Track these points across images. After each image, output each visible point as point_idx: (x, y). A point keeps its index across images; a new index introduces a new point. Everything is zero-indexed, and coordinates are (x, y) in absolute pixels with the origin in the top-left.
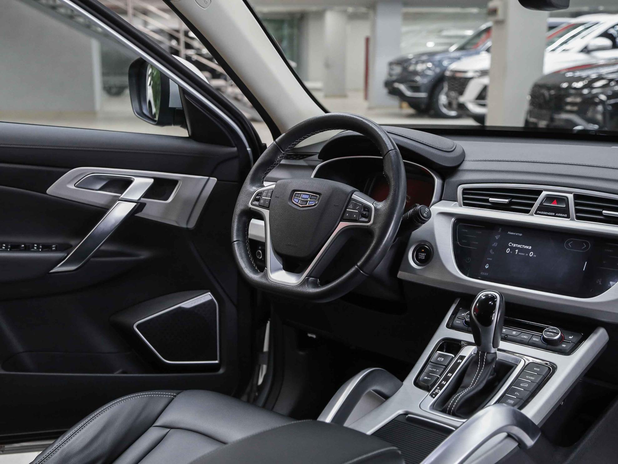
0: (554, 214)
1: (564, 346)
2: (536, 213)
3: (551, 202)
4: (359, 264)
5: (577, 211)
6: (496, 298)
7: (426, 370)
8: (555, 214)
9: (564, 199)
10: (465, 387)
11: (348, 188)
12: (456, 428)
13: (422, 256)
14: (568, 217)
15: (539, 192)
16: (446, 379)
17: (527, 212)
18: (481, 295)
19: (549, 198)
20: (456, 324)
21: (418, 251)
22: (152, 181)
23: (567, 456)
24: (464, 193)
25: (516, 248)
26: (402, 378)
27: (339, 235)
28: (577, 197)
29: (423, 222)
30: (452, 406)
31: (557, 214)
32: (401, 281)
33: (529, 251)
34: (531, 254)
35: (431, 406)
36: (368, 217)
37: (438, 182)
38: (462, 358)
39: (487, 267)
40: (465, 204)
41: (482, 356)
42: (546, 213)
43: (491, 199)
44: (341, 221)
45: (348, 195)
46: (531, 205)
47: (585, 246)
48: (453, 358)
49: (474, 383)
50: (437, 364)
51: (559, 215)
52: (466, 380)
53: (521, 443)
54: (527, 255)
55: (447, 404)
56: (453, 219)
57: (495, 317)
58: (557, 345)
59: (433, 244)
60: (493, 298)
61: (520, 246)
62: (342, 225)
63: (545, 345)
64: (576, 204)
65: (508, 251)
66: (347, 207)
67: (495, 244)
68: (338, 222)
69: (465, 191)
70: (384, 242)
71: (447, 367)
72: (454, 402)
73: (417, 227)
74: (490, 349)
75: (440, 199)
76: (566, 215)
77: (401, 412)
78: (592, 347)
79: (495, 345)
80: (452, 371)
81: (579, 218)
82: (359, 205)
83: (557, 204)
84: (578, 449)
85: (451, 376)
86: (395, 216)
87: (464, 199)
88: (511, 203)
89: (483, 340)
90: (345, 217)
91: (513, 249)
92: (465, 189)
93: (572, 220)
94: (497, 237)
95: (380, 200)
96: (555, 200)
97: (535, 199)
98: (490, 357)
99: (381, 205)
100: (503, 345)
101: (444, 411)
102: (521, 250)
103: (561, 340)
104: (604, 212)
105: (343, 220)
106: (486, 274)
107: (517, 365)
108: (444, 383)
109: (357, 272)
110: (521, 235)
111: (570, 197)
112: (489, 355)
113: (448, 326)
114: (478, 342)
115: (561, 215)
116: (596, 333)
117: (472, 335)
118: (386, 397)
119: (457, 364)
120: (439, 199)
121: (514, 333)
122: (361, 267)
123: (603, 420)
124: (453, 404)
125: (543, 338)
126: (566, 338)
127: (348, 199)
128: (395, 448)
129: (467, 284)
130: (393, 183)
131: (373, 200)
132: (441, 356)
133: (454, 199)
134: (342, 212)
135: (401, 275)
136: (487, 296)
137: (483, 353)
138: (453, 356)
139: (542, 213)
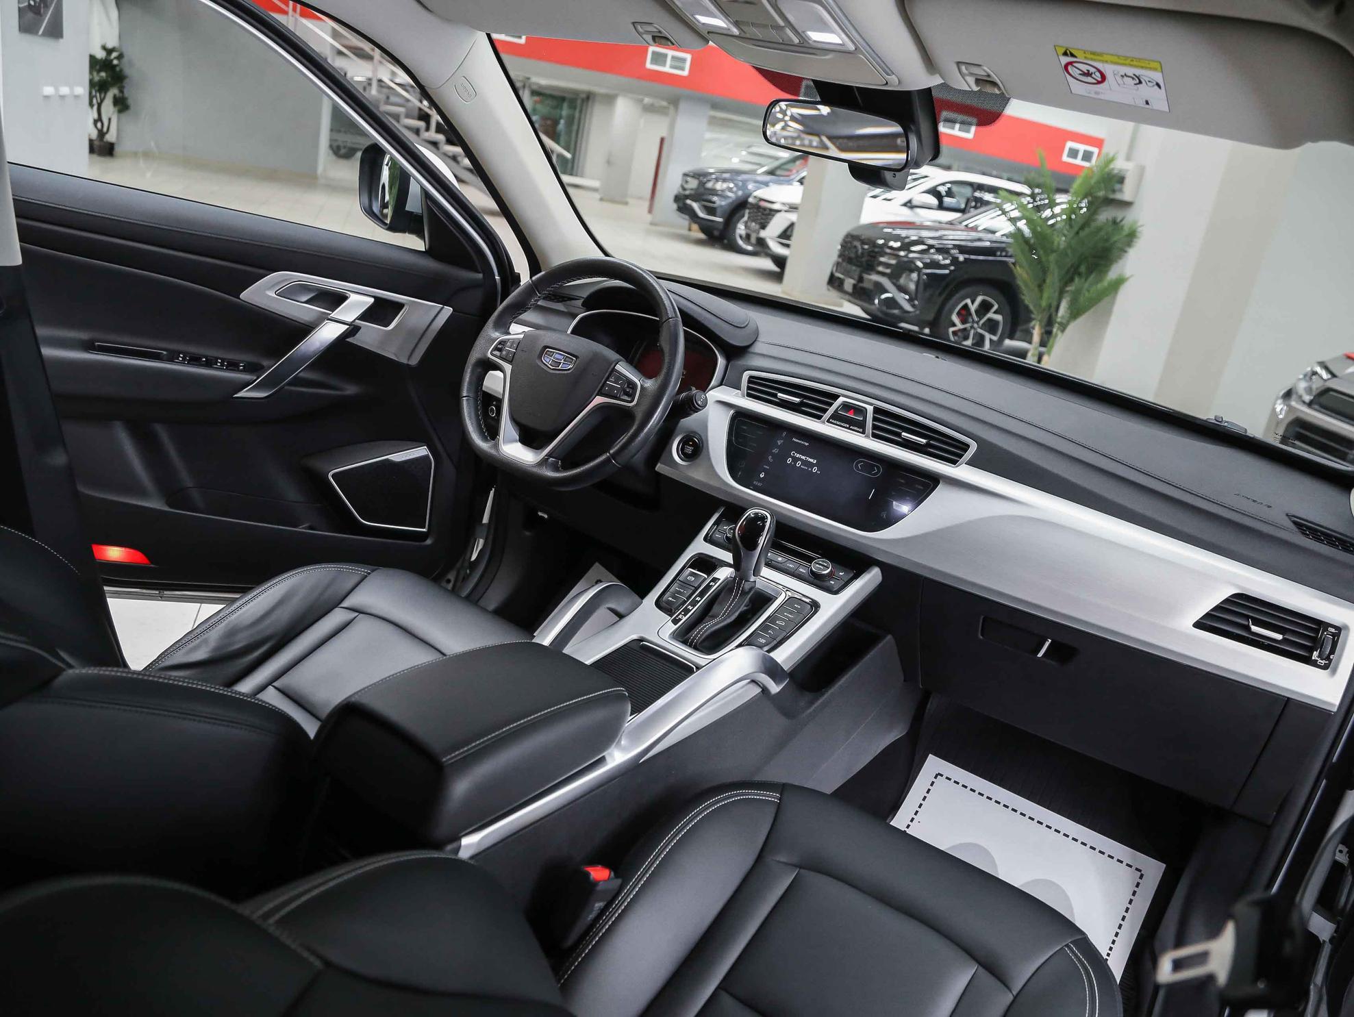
0: (848, 426)
1: (833, 583)
2: (828, 421)
3: (848, 411)
4: (611, 452)
5: (875, 427)
6: (767, 518)
7: (672, 589)
9: (862, 411)
10: (714, 617)
11: (611, 355)
12: (696, 666)
13: (689, 450)
14: (863, 433)
15: (835, 397)
16: (694, 603)
17: (819, 417)
18: (751, 512)
19: (846, 406)
20: (715, 539)
21: (686, 441)
22: (372, 300)
23: (812, 703)
24: (749, 382)
25: (800, 459)
26: (643, 594)
27: (593, 412)
28: (877, 410)
29: (697, 410)
30: (694, 639)
31: (851, 427)
32: (658, 474)
33: (812, 465)
34: (815, 470)
35: (671, 634)
36: (632, 396)
37: (721, 361)
38: (715, 580)
39: (762, 476)
40: (749, 395)
41: (739, 584)
42: (838, 423)
43: (780, 395)
44: (597, 395)
45: (611, 364)
46: (825, 411)
47: (876, 471)
48: (705, 579)
49: (724, 614)
50: (685, 584)
51: (853, 428)
52: (715, 609)
53: (765, 690)
54: (810, 469)
55: (690, 634)
56: (732, 412)
57: (762, 541)
58: (824, 581)
59: (703, 438)
60: (763, 519)
61: (803, 458)
62: (598, 400)
63: (812, 579)
64: (875, 419)
65: (789, 461)
66: (607, 379)
67: (775, 451)
68: (594, 396)
69: (752, 380)
70: (646, 430)
71: (697, 589)
72: (698, 633)
73: (688, 415)
74: (750, 577)
75: (721, 384)
76: (861, 430)
77: (635, 637)
78: (862, 588)
79: (756, 572)
80: (702, 595)
81: (875, 436)
82: (622, 379)
83: (854, 415)
84: (826, 696)
85: (700, 601)
86: (664, 400)
87: (749, 388)
88: (802, 404)
89: (743, 565)
90: (603, 391)
91: (795, 460)
92: (751, 377)
93: (867, 437)
94: (779, 443)
95: (649, 377)
96: (853, 410)
97: (831, 405)
98: (747, 586)
99: (649, 384)
100: (766, 572)
101: (685, 642)
102: (805, 463)
103: (831, 575)
104: (903, 434)
105: (600, 394)
106: (760, 484)
107: (777, 598)
108: (690, 607)
109: (608, 461)
110: (807, 444)
111: (870, 409)
112: (746, 583)
113: (705, 539)
114: (737, 565)
115: (856, 429)
116: (869, 572)
117: (732, 554)
118: (621, 616)
119: (708, 587)
120: (719, 382)
121: (780, 559)
122: (614, 456)
123: (858, 667)
124: (696, 636)
125: (811, 570)
126: (836, 574)
127: (610, 370)
128: (622, 688)
129: (736, 493)
130: (667, 360)
131: (640, 376)
132: (692, 574)
133: (737, 386)
134: (601, 385)
135: (660, 467)
136: (756, 514)
137: (741, 580)
138: (706, 577)
139: (835, 422)
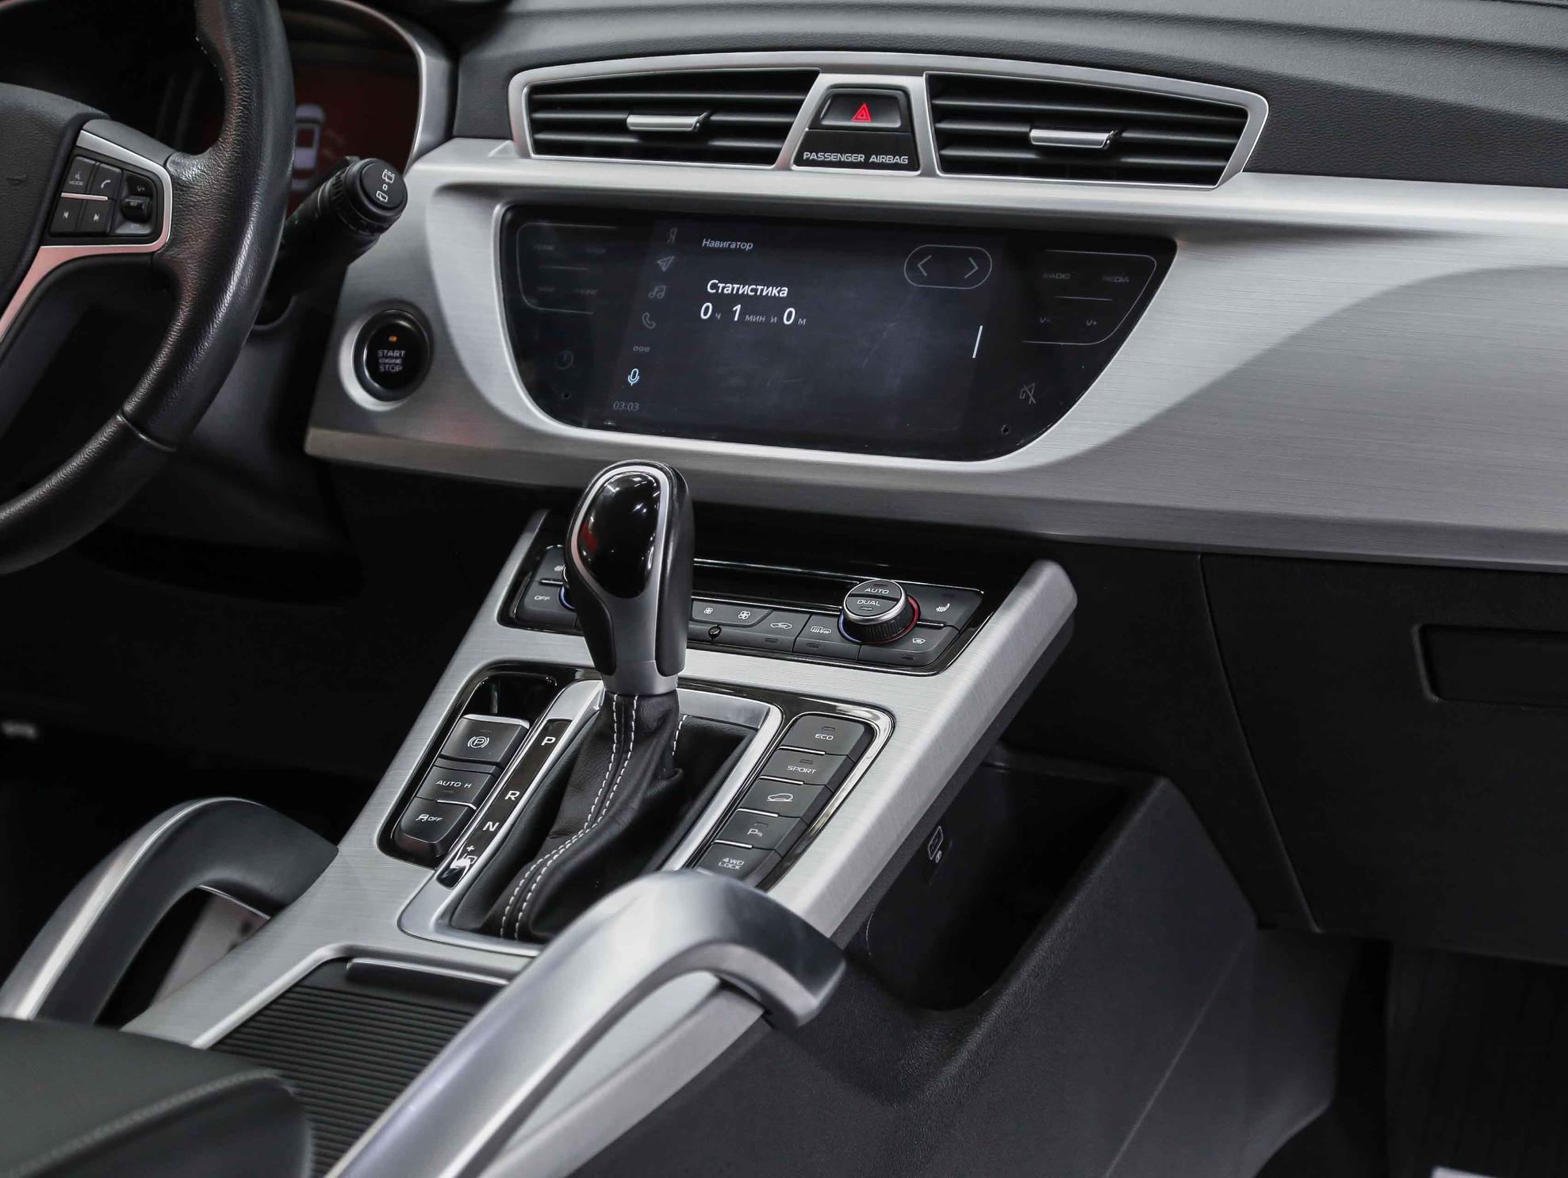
0: (861, 158)
1: (919, 641)
2: (800, 161)
3: (852, 112)
4: (129, 407)
5: (944, 139)
6: (658, 488)
7: (424, 790)
8: (867, 158)
9: (893, 99)
10: (566, 833)
11: (60, 108)
12: (510, 976)
13: (393, 360)
14: (913, 165)
15: (803, 79)
16: (500, 812)
17: (768, 158)
18: (606, 482)
19: (842, 99)
20: (536, 609)
21: (374, 340)
23: (957, 1038)
24: (533, 105)
25: (736, 298)
26: (336, 828)
27: (41, 299)
28: (940, 85)
29: (380, 225)
30: (517, 908)
31: (873, 159)
32: (323, 468)
33: (778, 305)
34: (790, 316)
35: (442, 916)
36: (150, 216)
37: (429, 65)
38: (559, 726)
39: (633, 379)
40: (542, 148)
41: (625, 709)
42: (832, 157)
43: (633, 120)
44: (42, 242)
45: (61, 136)
46: (781, 132)
47: (976, 268)
48: (524, 733)
49: (598, 813)
50: (466, 761)
51: (881, 159)
52: (569, 808)
53: (772, 1010)
54: (774, 320)
55: (500, 901)
56: (498, 210)
57: (658, 560)
58: (894, 643)
59: (428, 312)
60: (647, 491)
61: (747, 290)
62: (49, 258)
63: (852, 648)
64: (939, 114)
65: (706, 311)
66: (60, 186)
67: (658, 292)
68: (31, 248)
69: (538, 97)
70: (221, 313)
71: (501, 767)
72: (526, 889)
73: (358, 248)
74: (647, 680)
75: (448, 135)
76: (904, 160)
77: (325, 953)
78: (1017, 634)
79: (668, 663)
80: (520, 780)
81: (951, 166)
82: (107, 174)
83: (873, 120)
84: (996, 1012)
85: (518, 799)
86: (256, 204)
87: (536, 126)
88: (708, 130)
89: (621, 652)
90: (56, 227)
91: (723, 303)
92: (536, 89)
93: (928, 173)
94: (664, 263)
95: (192, 146)
96: (864, 105)
97: (794, 108)
98: (651, 711)
99: (194, 168)
100: (697, 663)
101: (489, 930)
102: (752, 304)
103: (910, 620)
104: (1035, 133)
105: (52, 235)
106: (633, 407)
107: (757, 730)
108: (490, 826)
109: (124, 439)
110: (748, 247)
111: (917, 86)
112: (647, 703)
113: (505, 619)
114: (605, 663)
115: (888, 159)
116: (1029, 584)
117: (583, 638)
118: (274, 907)
119: (539, 753)
120: (440, 131)
121: (744, 615)
122: (138, 420)
123: (1081, 897)
124: (521, 898)
125: (847, 622)
126: (926, 612)
127: (62, 152)
128: (267, 1074)
129: (567, 451)
130: (235, 75)
131: (166, 150)
132: (475, 729)
133: (500, 131)
134: (45, 206)
135: (320, 441)
136: (625, 481)
137: (627, 696)
138: (526, 725)
139: (821, 156)
